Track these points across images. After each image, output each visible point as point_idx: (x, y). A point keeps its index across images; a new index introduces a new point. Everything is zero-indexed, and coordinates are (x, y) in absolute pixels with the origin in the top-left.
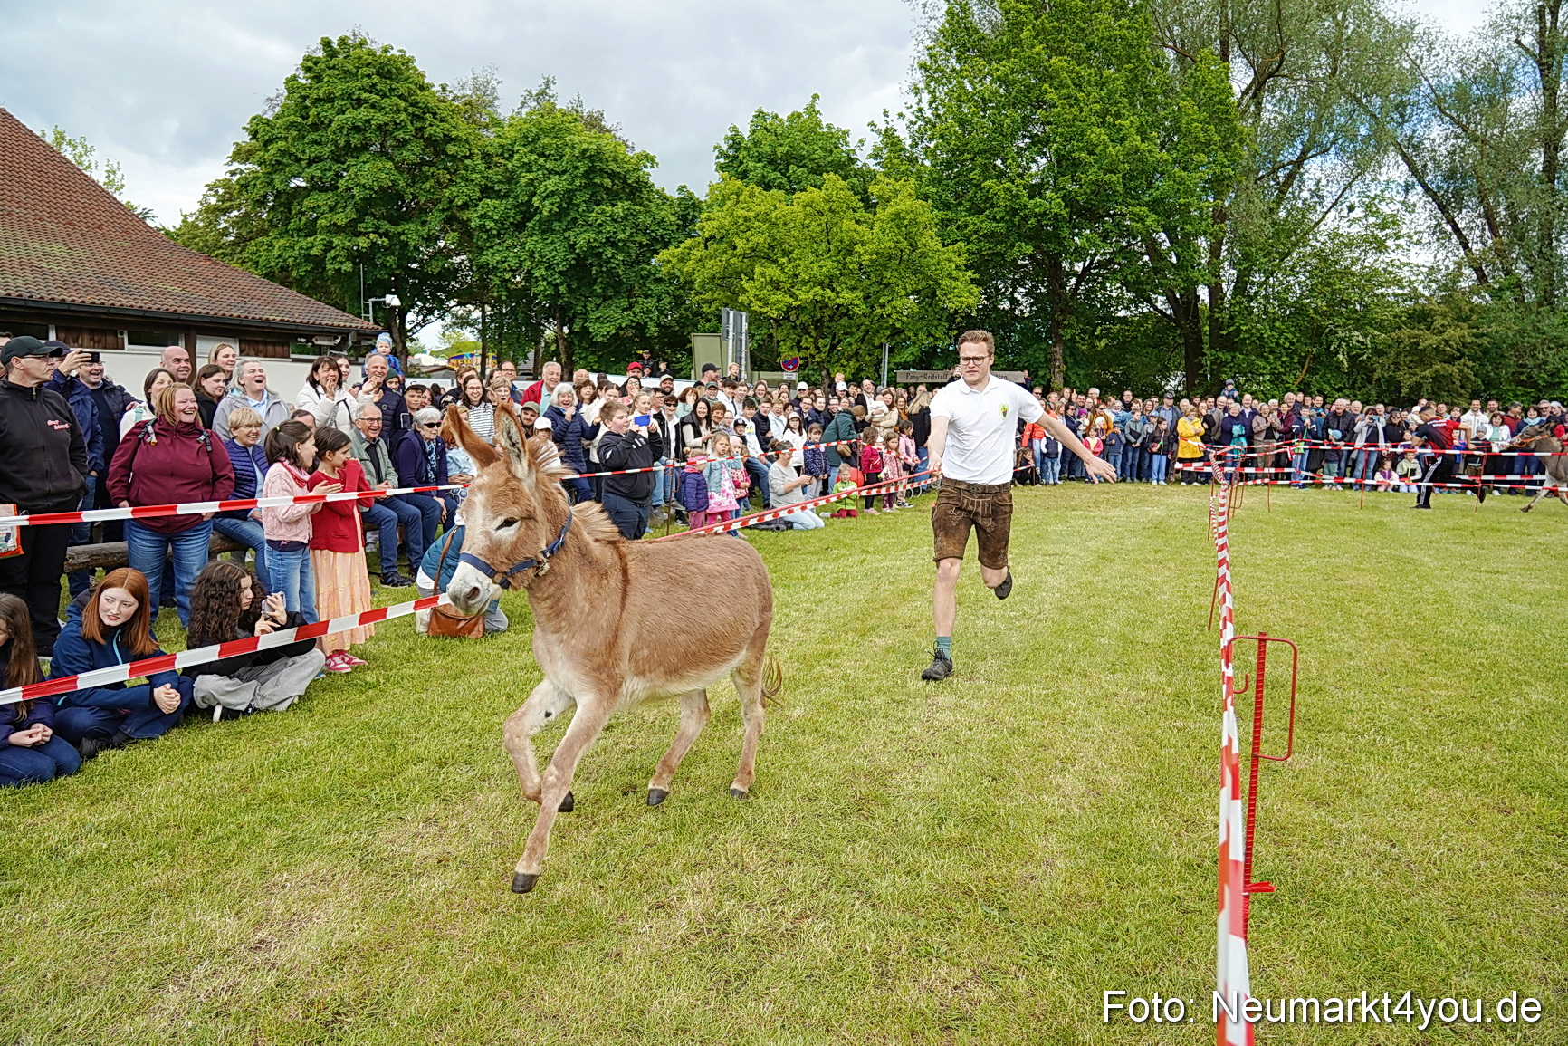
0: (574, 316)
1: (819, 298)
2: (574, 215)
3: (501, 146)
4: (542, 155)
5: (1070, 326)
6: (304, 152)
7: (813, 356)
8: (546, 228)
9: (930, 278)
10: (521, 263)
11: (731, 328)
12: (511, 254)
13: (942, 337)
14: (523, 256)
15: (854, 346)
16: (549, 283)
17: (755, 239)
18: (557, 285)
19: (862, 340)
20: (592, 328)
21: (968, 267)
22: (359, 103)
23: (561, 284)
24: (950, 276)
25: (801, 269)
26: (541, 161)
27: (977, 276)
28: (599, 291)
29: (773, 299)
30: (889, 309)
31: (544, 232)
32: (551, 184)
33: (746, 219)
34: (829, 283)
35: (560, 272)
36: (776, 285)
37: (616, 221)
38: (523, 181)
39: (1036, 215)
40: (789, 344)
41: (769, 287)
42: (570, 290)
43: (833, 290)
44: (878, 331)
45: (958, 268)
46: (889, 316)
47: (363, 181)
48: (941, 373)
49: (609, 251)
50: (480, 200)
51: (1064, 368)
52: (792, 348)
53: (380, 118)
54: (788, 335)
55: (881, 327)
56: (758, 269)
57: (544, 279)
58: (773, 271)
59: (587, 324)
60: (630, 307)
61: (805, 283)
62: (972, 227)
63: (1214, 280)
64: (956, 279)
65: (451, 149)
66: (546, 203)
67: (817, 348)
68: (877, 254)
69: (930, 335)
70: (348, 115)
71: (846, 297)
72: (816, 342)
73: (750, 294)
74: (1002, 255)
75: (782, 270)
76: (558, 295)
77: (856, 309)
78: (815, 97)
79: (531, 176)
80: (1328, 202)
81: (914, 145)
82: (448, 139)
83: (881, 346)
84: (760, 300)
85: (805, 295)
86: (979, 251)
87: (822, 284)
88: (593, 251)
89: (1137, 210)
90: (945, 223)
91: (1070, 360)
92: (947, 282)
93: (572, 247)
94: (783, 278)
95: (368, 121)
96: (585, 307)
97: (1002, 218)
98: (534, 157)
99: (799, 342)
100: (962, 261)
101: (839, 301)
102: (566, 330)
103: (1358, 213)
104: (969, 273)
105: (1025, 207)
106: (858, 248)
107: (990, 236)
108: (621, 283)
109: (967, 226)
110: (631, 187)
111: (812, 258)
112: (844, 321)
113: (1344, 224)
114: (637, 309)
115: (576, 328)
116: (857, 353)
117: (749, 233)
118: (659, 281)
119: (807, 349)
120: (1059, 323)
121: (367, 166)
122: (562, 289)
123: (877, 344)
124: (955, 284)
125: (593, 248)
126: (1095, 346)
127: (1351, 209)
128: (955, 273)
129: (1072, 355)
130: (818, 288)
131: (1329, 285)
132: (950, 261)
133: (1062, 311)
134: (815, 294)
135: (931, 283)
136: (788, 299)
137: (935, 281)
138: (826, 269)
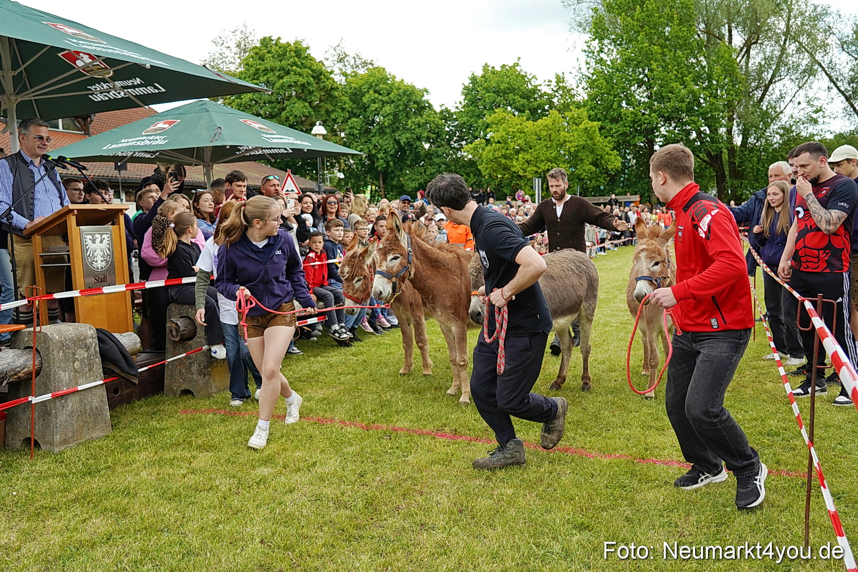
2: (397, 124)
3: (355, 88)
4: (380, 94)
6: (261, 99)
8: (382, 131)
9: (598, 155)
10: (370, 151)
11: (537, 185)
12: (365, 147)
14: (371, 147)
16: (384, 161)
17: (519, 142)
21: (613, 149)
22: (288, 73)
23: (391, 161)
24: (607, 154)
26: (380, 97)
27: (618, 152)
28: (409, 163)
31: (380, 134)
32: (388, 109)
33: (513, 132)
34: (554, 160)
35: (391, 155)
36: (529, 162)
37: (419, 126)
38: (373, 109)
39: (645, 123)
41: (526, 163)
42: (394, 164)
45: (610, 149)
47: (296, 113)
49: (418, 143)
50: (349, 118)
53: (302, 80)
56: (521, 156)
57: (382, 159)
61: (542, 161)
62: (614, 130)
63: (729, 145)
64: (610, 155)
65: (336, 93)
66: (386, 119)
68: (577, 146)
69: (597, 181)
70: (285, 80)
74: (629, 142)
78: (519, 58)
79: (377, 105)
80: (788, 99)
81: (578, 87)
82: (332, 88)
84: (523, 170)
85: (543, 167)
86: (618, 141)
87: (549, 161)
88: (409, 144)
89: (693, 118)
90: (601, 129)
92: (606, 156)
93: (397, 142)
94: (532, 159)
95: (295, 82)
97: (628, 126)
98: (377, 95)
100: (611, 146)
103: (803, 105)
104: (615, 151)
105: (640, 120)
106: (568, 145)
107: (624, 134)
109: (611, 129)
110: (422, 107)
111: (545, 149)
113: (796, 111)
114: (428, 172)
117: (515, 139)
118: (438, 156)
121: (297, 105)
122: (391, 163)
124: (610, 157)
125: (409, 142)
127: (799, 103)
128: (609, 152)
130: (549, 163)
131: (788, 145)
132: (606, 146)
134: (549, 166)
135: (599, 157)
136: (535, 169)
137: (601, 156)
138: (552, 155)
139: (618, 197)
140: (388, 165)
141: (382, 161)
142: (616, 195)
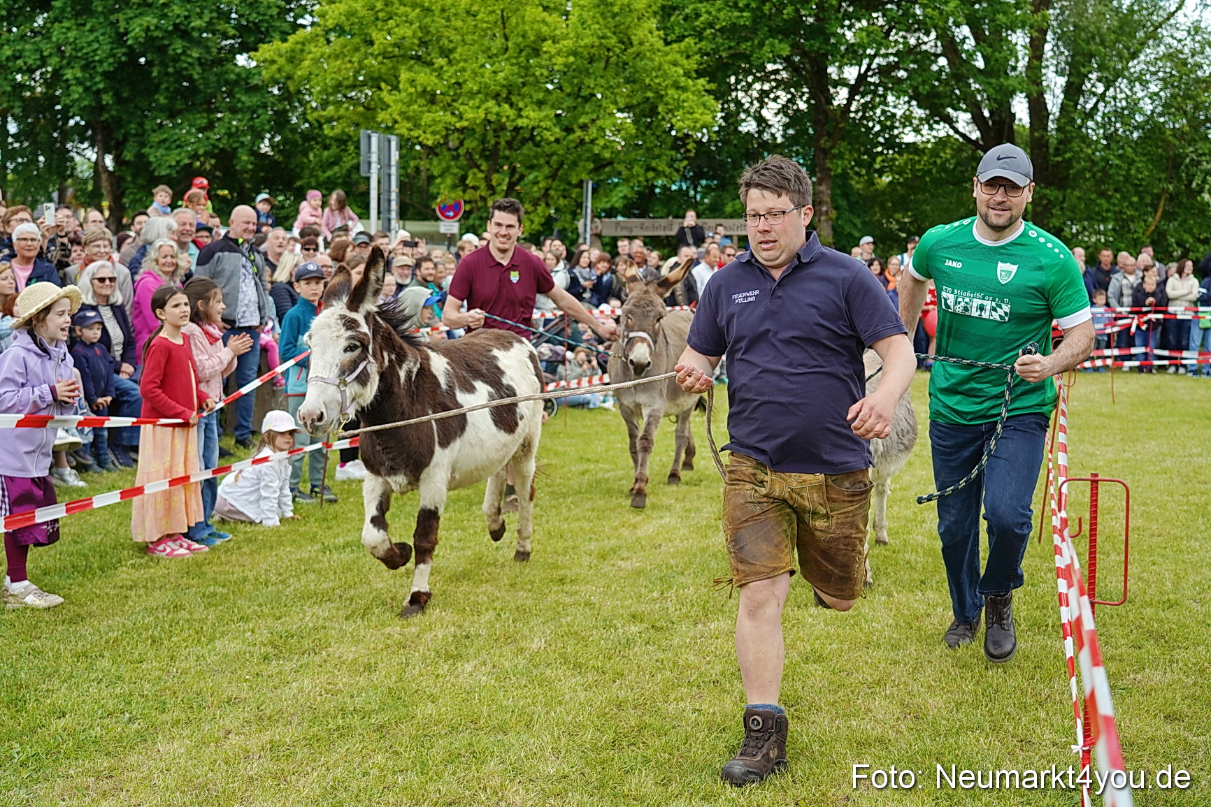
0: (125, 139)
1: (492, 118)
5: (840, 156)
7: (483, 199)
9: (649, 88)
11: (374, 158)
13: (668, 170)
15: (542, 185)
16: (87, 89)
17: (400, 31)
18: (98, 92)
19: (553, 176)
20: (153, 155)
21: (700, 74)
23: (105, 90)
24: (677, 87)
25: (467, 74)
27: (713, 86)
28: (162, 100)
29: (427, 118)
30: (593, 131)
34: (507, 95)
35: (106, 75)
36: (432, 99)
40: (449, 181)
41: (422, 101)
42: (119, 99)
43: (511, 105)
44: (575, 164)
45: (687, 74)
46: (592, 142)
48: (663, 222)
49: (178, 44)
51: (833, 214)
52: (454, 187)
54: (448, 168)
55: (579, 156)
56: (404, 75)
57: (79, 82)
58: (425, 78)
59: (146, 150)
60: (210, 126)
61: (472, 95)
62: (704, 17)
63: (1034, 90)
64: (684, 89)
67: (491, 188)
68: (574, 54)
69: (649, 168)
71: (532, 116)
72: (488, 179)
73: (395, 110)
74: (747, 57)
75: (439, 76)
76: (101, 108)
77: (547, 134)
83: (580, 184)
84: (408, 119)
85: (472, 113)
86: (716, 51)
87: (496, 96)
88: (153, 44)
90: (667, 12)
91: (843, 203)
92: (671, 92)
93: (123, 36)
94: (441, 88)
96: (141, 125)
97: (747, 7)
99: (463, 178)
100: (691, 64)
101: (520, 122)
102: (109, 161)
104: (702, 81)
106: (547, 46)
107: (731, 30)
108: (193, 89)
109: (697, 16)
111: (482, 59)
112: (528, 149)
114: (220, 130)
115: (128, 156)
116: (546, 194)
117: (391, 23)
119: (475, 188)
120: (826, 152)
122: (107, 99)
123: (574, 181)
124: (683, 96)
125: (153, 39)
126: (873, 184)
128: (683, 81)
129: (845, 195)
130: (491, 103)
132: (675, 64)
133: (830, 135)
134: (487, 112)
135: (650, 94)
136: (448, 118)
137: (657, 92)
138: (502, 75)
139: (700, 222)
140: (99, 100)
141: (80, 89)
142: (698, 216)
